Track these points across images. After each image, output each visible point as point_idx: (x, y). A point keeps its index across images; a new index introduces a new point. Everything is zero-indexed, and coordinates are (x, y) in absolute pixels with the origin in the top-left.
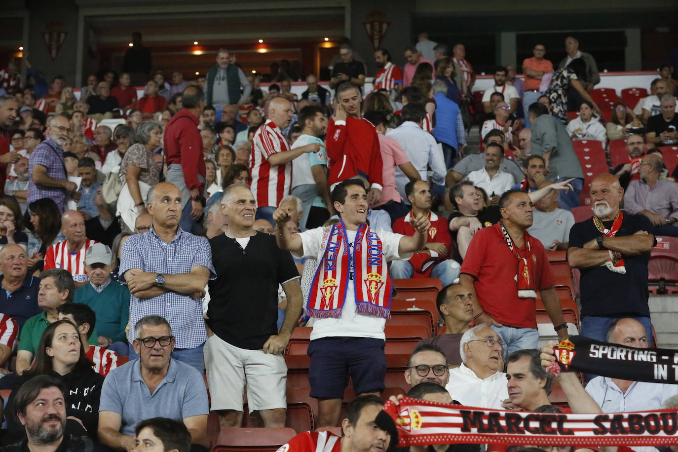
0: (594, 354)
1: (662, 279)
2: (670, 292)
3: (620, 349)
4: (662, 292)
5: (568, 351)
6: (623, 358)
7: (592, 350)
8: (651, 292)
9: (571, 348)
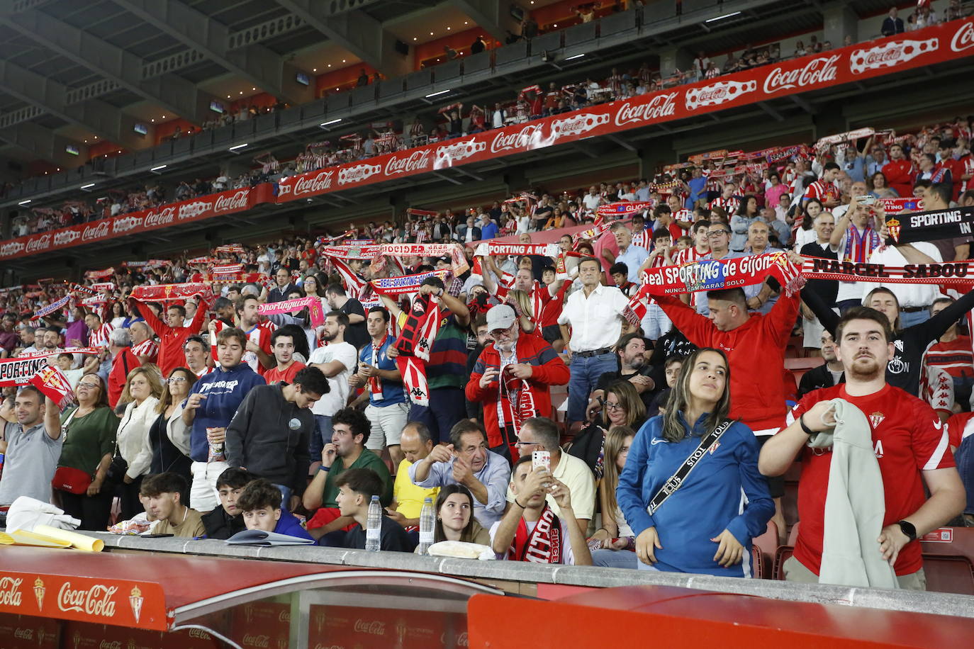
0: (914, 224)
3: (932, 215)
5: (896, 227)
6: (936, 223)
7: (912, 222)
9: (897, 224)
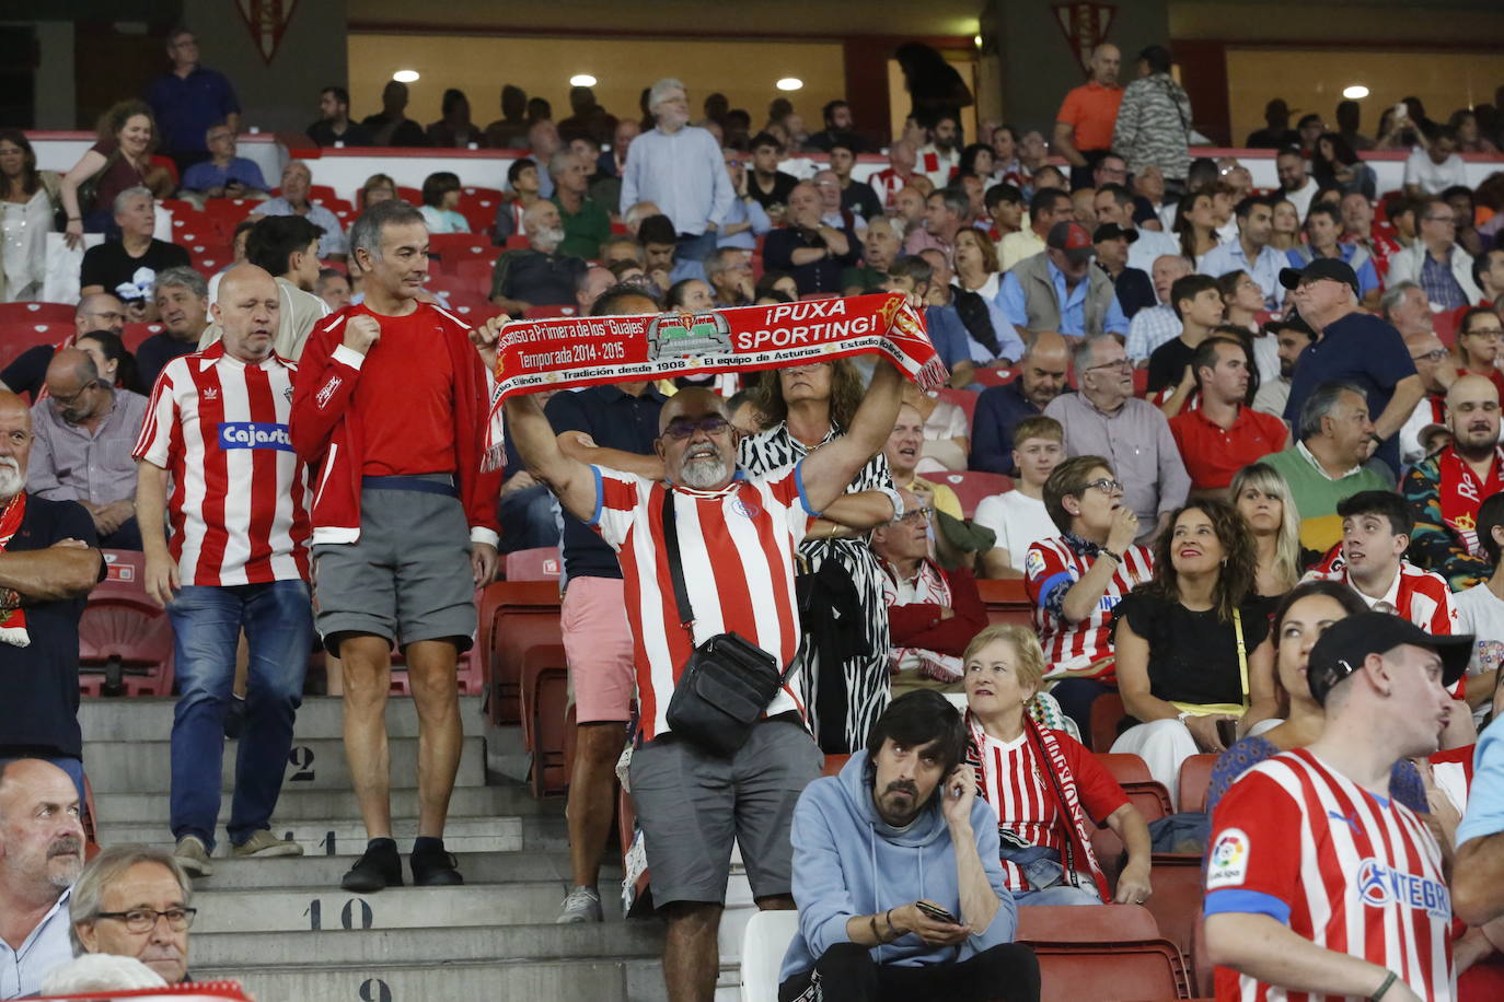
1: (115, 658)
2: (133, 690)
4: (112, 692)
8: (86, 690)
